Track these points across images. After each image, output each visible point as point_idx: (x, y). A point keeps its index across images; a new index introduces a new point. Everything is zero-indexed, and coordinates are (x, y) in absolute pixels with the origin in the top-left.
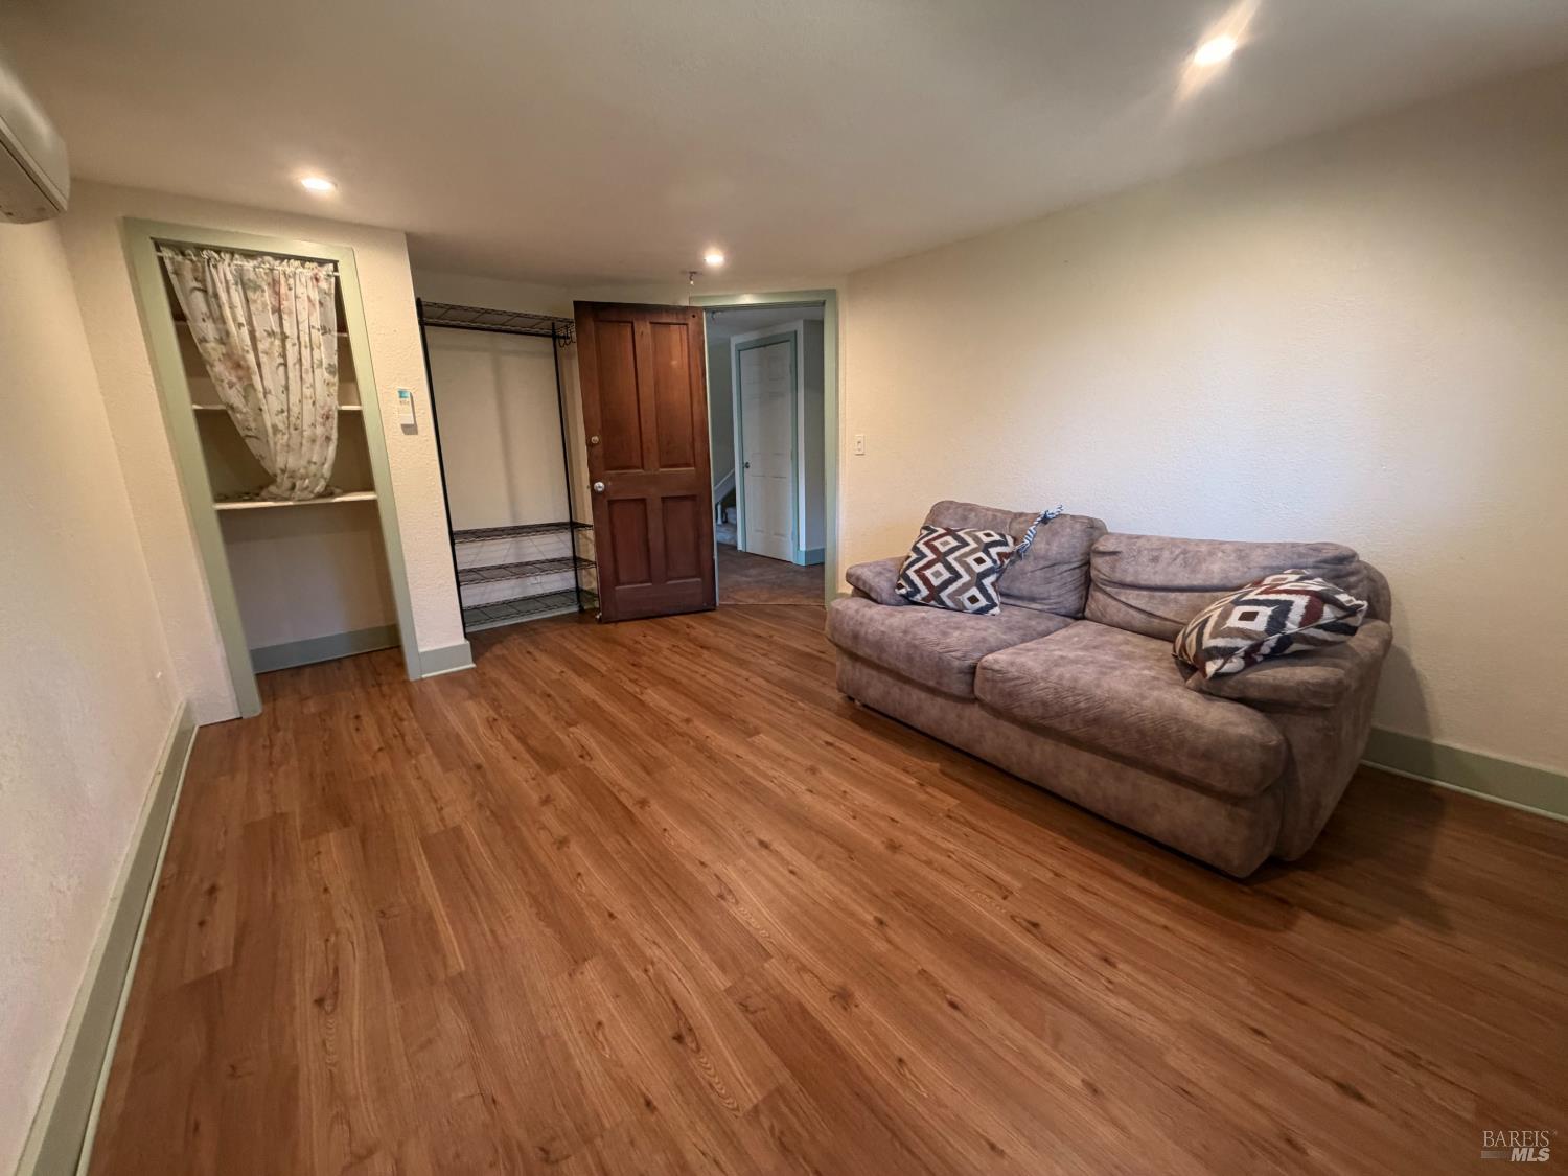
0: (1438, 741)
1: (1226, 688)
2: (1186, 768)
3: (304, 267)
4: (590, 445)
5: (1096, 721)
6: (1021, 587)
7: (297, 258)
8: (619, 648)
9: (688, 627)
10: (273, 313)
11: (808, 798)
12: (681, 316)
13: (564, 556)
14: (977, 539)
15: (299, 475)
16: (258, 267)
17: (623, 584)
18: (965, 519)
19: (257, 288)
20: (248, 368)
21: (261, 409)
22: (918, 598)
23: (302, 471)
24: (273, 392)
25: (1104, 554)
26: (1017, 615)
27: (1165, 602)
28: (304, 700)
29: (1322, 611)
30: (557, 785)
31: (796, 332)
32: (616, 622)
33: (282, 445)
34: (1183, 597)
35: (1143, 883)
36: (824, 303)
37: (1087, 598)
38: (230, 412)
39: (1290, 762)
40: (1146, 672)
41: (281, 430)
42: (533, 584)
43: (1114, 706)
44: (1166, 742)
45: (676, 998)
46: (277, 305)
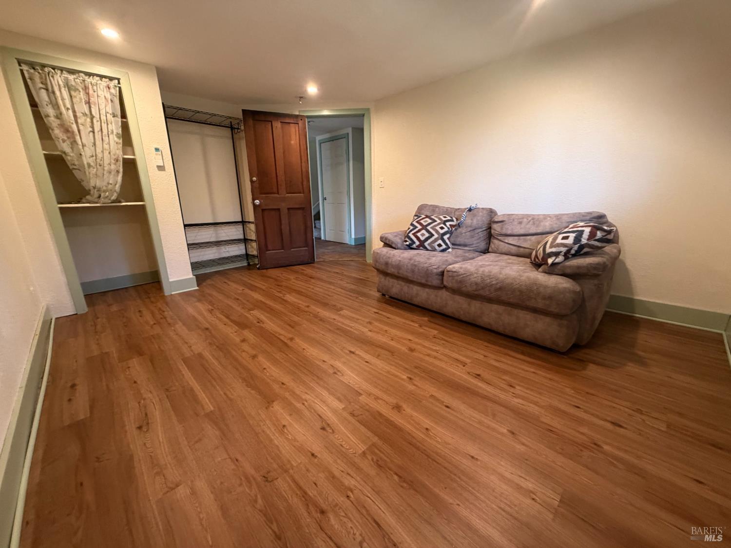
0: (636, 298)
1: (556, 270)
2: (540, 304)
3: (102, 81)
4: (252, 181)
5: (500, 289)
6: (460, 240)
7: (98, 75)
8: (271, 279)
9: (303, 270)
10: (85, 104)
11: (369, 334)
12: (295, 119)
13: (240, 238)
14: (440, 219)
15: (102, 190)
16: (77, 79)
17: (269, 250)
18: (434, 211)
19: (76, 90)
20: (73, 132)
21: (81, 154)
22: (414, 246)
23: (105, 188)
24: (87, 146)
25: (497, 222)
26: (460, 252)
27: (525, 241)
28: (109, 305)
29: (596, 233)
30: (247, 333)
31: (348, 134)
32: (267, 269)
33: (93, 174)
34: (533, 238)
35: (522, 357)
36: (363, 115)
37: (489, 244)
38: (64, 155)
39: (583, 300)
40: (520, 267)
41: (92, 166)
42: (224, 252)
43: (509, 281)
44: (532, 294)
45: (320, 413)
46: (88, 100)
